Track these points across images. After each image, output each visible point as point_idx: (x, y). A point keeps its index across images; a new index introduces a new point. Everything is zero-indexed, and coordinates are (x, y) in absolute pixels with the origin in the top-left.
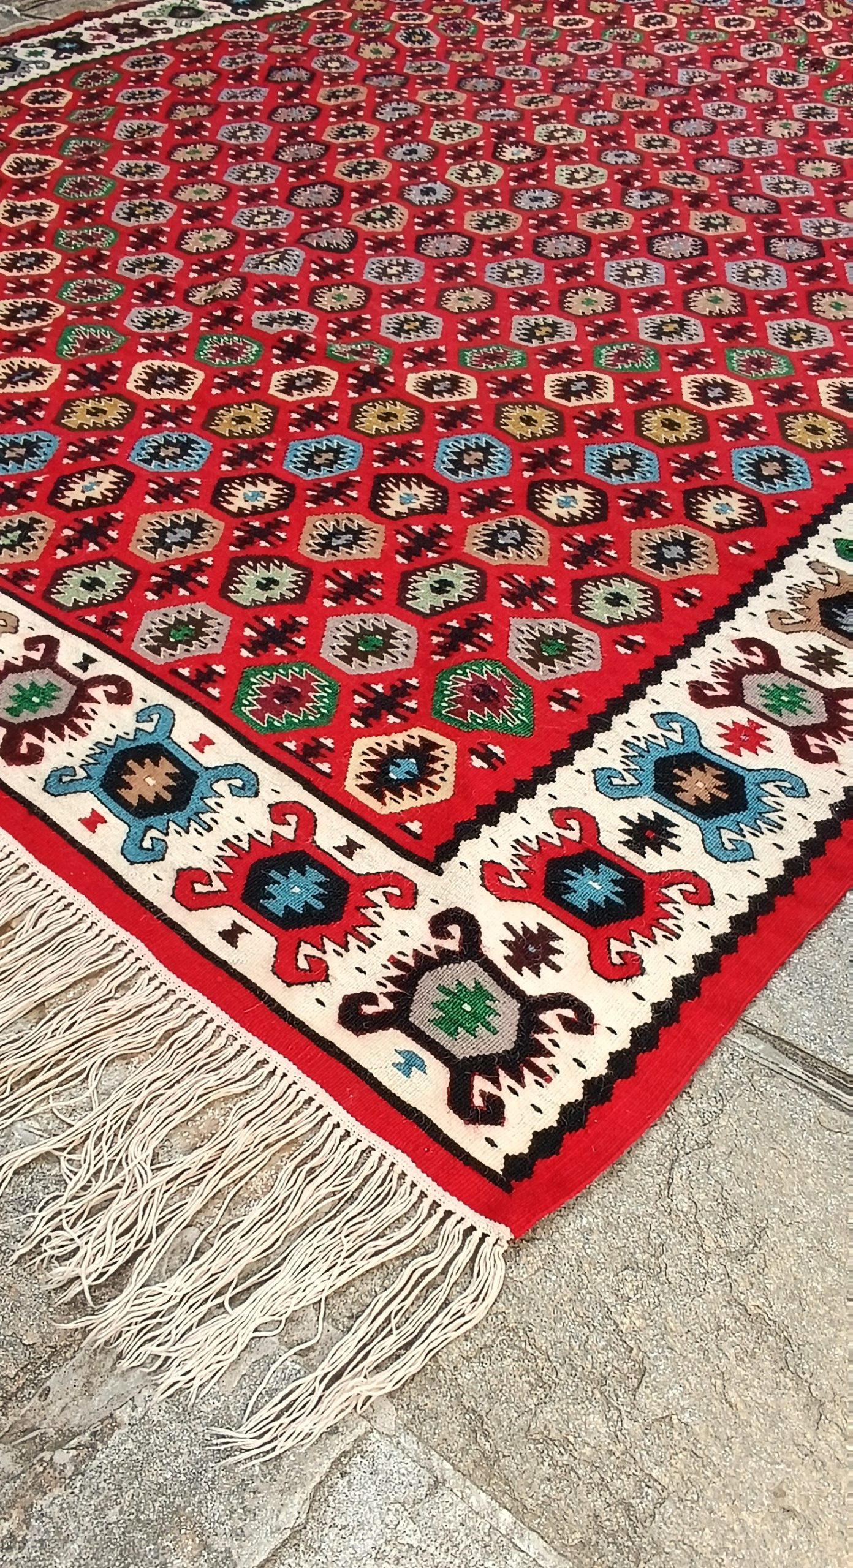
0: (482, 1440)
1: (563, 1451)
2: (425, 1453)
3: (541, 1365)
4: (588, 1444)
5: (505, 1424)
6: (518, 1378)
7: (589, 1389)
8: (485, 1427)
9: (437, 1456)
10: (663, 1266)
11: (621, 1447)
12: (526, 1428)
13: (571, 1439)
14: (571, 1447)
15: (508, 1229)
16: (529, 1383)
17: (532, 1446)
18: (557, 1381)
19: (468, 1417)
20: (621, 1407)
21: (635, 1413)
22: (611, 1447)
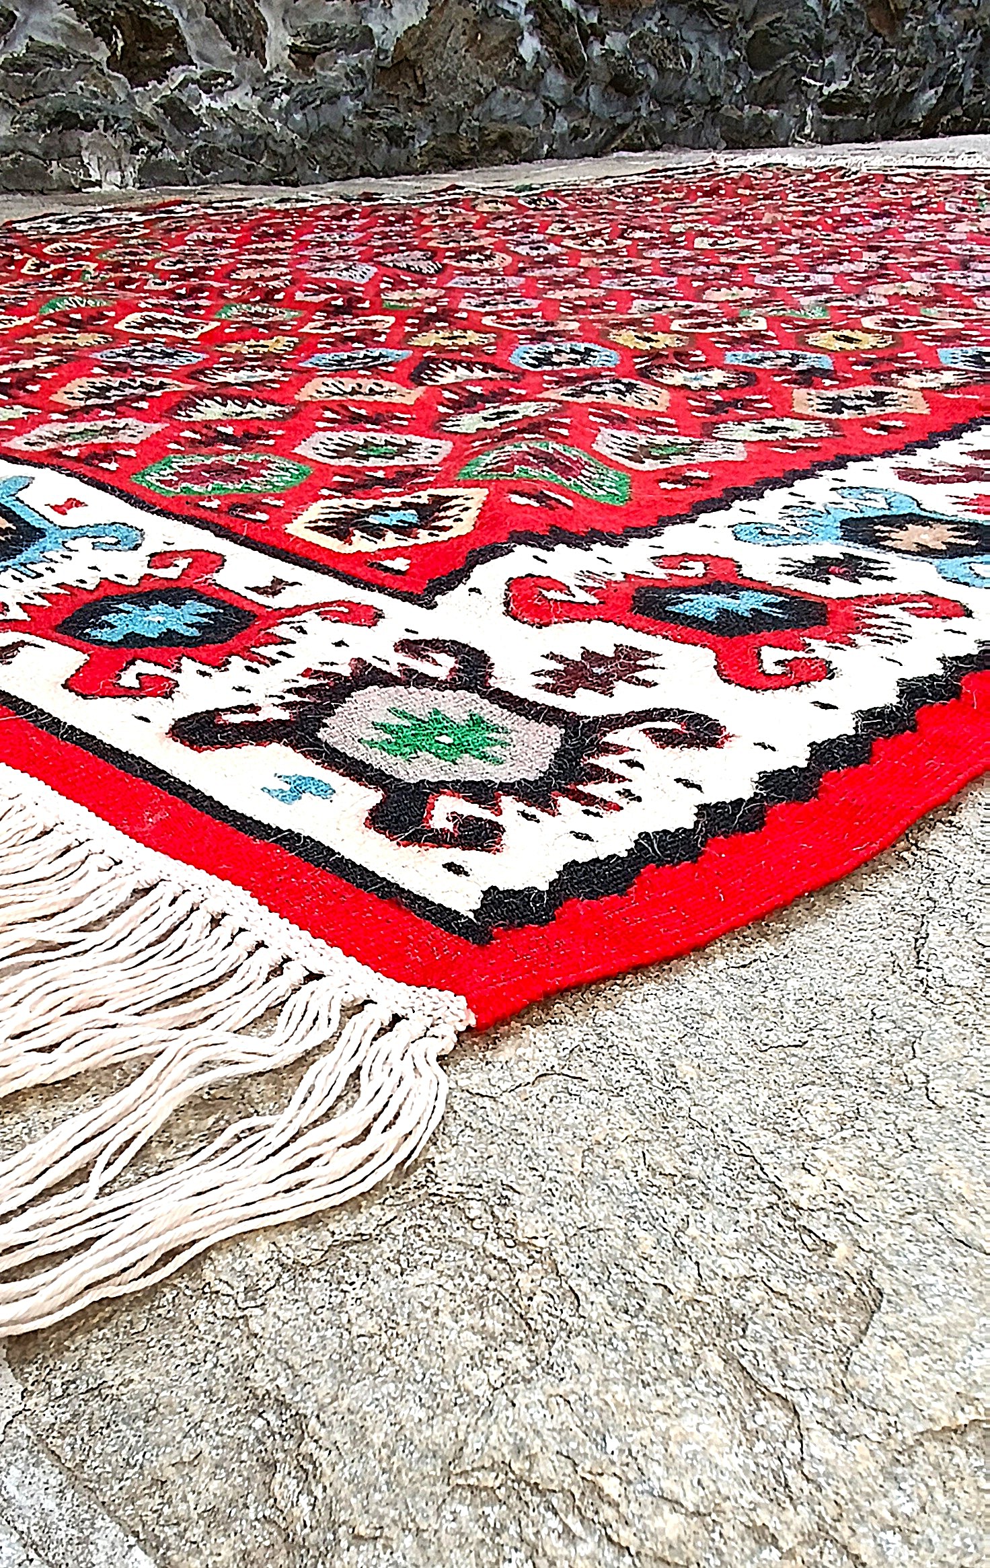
0: (285, 1484)
1: (577, 1528)
2: (78, 1524)
3: (526, 1286)
4: (675, 1503)
5: (377, 1438)
6: (445, 1317)
7: (685, 1346)
8: (309, 1447)
9: (114, 1530)
10: (917, 1080)
11: (802, 1518)
12: (449, 1450)
13: (611, 1487)
14: (608, 1513)
15: (462, 1001)
16: (484, 1333)
17: (464, 1512)
18: (576, 1322)
19: (259, 1423)
20: (797, 1397)
21: (853, 1416)
22: (762, 1517)
